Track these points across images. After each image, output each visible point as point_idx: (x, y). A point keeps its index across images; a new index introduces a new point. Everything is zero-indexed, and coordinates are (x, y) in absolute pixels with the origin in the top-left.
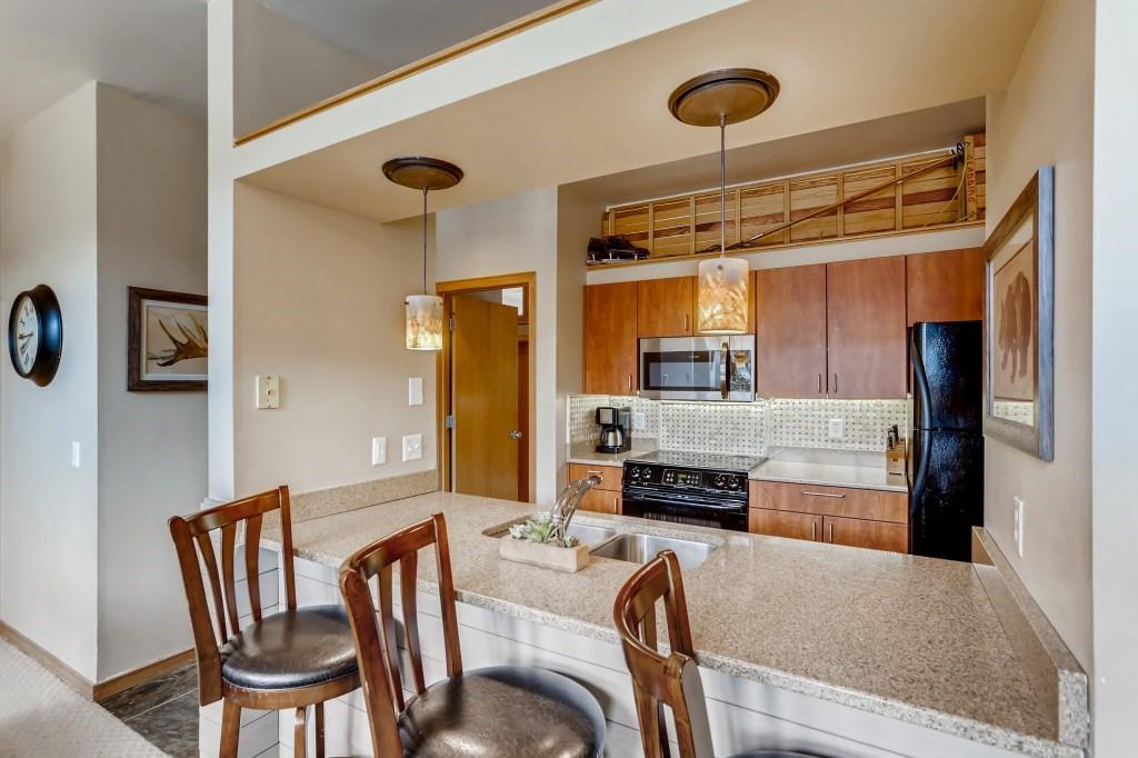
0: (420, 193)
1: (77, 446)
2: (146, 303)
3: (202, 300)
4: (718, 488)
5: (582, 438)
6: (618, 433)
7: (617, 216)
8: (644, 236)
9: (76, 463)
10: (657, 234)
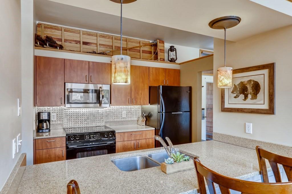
4: (106, 137)
7: (45, 28)
8: (60, 40)
10: (65, 41)
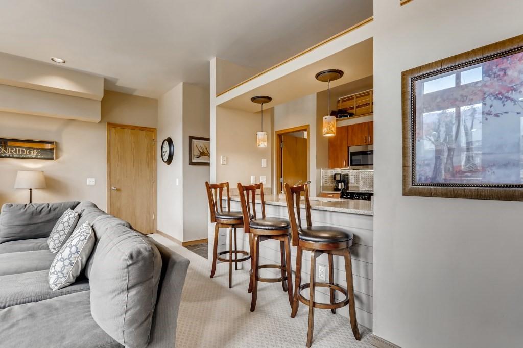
0: (260, 104)
1: (177, 180)
2: (193, 140)
3: (208, 139)
5: (328, 185)
6: (343, 184)
7: (343, 101)
8: (353, 108)
9: (177, 184)
10: (357, 107)
